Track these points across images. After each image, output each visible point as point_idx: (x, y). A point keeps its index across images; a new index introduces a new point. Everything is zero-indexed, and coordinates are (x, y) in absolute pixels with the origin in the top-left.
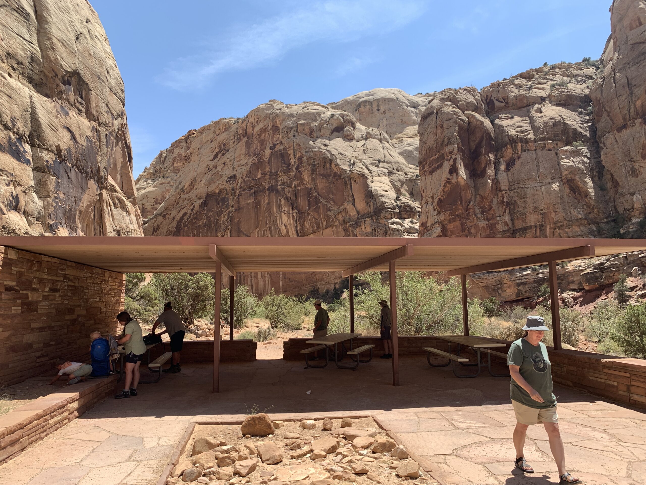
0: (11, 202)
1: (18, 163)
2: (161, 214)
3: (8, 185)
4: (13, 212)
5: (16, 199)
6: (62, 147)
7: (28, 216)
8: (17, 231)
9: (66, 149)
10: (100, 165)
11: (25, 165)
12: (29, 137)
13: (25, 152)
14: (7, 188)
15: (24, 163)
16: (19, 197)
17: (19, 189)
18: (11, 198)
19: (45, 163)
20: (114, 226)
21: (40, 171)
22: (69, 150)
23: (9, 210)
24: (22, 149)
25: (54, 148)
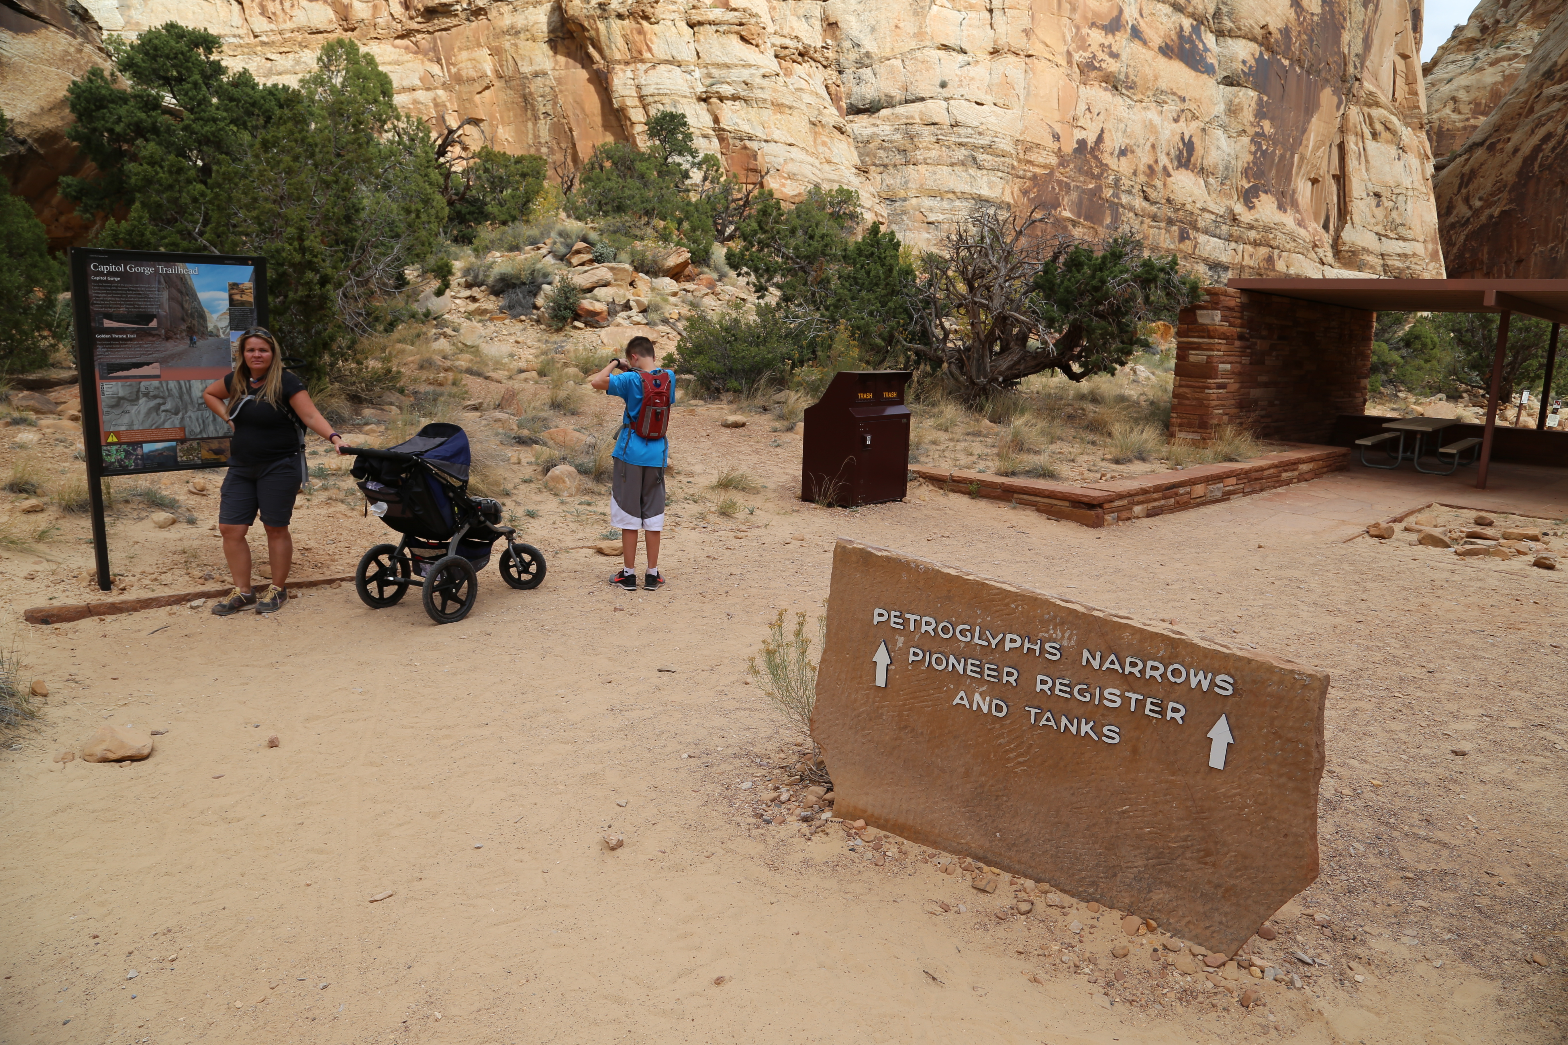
0: (1181, 152)
1: (1193, 73)
2: (1481, 144)
3: (1176, 121)
4: (1183, 171)
5: (1189, 146)
6: (1272, 28)
7: (1208, 176)
8: (1188, 207)
9: (1280, 30)
10: (1346, 51)
11: (1205, 76)
12: (1213, 18)
13: (1206, 50)
14: (1174, 125)
15: (1203, 72)
16: (1194, 139)
17: (1194, 125)
18: (1181, 145)
19: (1241, 66)
20: (1369, 185)
21: (1232, 85)
22: (1286, 32)
23: (1177, 168)
24: (1201, 46)
25: (1258, 32)
